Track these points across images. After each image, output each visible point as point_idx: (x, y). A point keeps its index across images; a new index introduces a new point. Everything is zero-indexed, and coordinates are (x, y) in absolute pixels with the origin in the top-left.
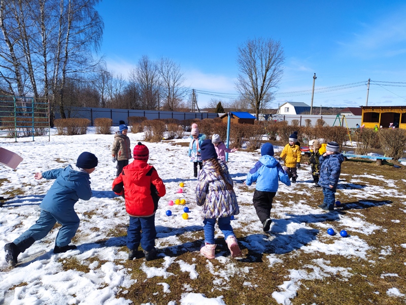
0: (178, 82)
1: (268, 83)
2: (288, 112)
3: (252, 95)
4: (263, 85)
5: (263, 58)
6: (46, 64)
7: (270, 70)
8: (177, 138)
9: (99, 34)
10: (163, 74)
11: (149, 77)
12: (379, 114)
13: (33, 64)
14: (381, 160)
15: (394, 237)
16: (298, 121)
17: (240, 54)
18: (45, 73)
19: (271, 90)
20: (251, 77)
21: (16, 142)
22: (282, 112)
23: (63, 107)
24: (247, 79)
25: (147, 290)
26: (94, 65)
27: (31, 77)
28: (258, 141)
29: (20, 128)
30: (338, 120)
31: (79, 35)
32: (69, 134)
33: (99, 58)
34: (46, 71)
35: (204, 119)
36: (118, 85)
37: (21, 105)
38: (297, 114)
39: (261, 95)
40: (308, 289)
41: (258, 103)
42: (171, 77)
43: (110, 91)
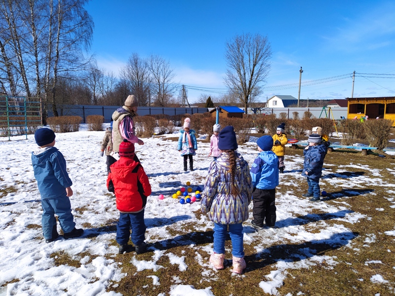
0: (168, 79)
1: (256, 77)
2: (276, 106)
3: (241, 89)
4: (251, 79)
5: (251, 53)
6: (37, 63)
7: (257, 65)
8: (168, 133)
9: (90, 33)
10: (153, 71)
11: (140, 74)
12: (364, 105)
13: (24, 64)
14: (366, 150)
15: (378, 225)
16: (285, 113)
17: (228, 49)
18: (36, 72)
19: (259, 84)
20: (239, 71)
21: (10, 140)
22: (270, 105)
23: (55, 106)
24: (236, 74)
25: (137, 283)
26: (84, 63)
27: (23, 77)
28: (247, 134)
29: (13, 127)
30: (324, 111)
31: (70, 35)
32: (62, 132)
33: (90, 57)
34: (38, 71)
35: (194, 114)
36: (109, 82)
37: (14, 104)
38: (285, 107)
39: (249, 89)
40: (294, 278)
41: (247, 97)
42: (161, 74)
43: (102, 88)
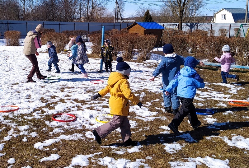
16: (226, 30)
38: (236, 22)
